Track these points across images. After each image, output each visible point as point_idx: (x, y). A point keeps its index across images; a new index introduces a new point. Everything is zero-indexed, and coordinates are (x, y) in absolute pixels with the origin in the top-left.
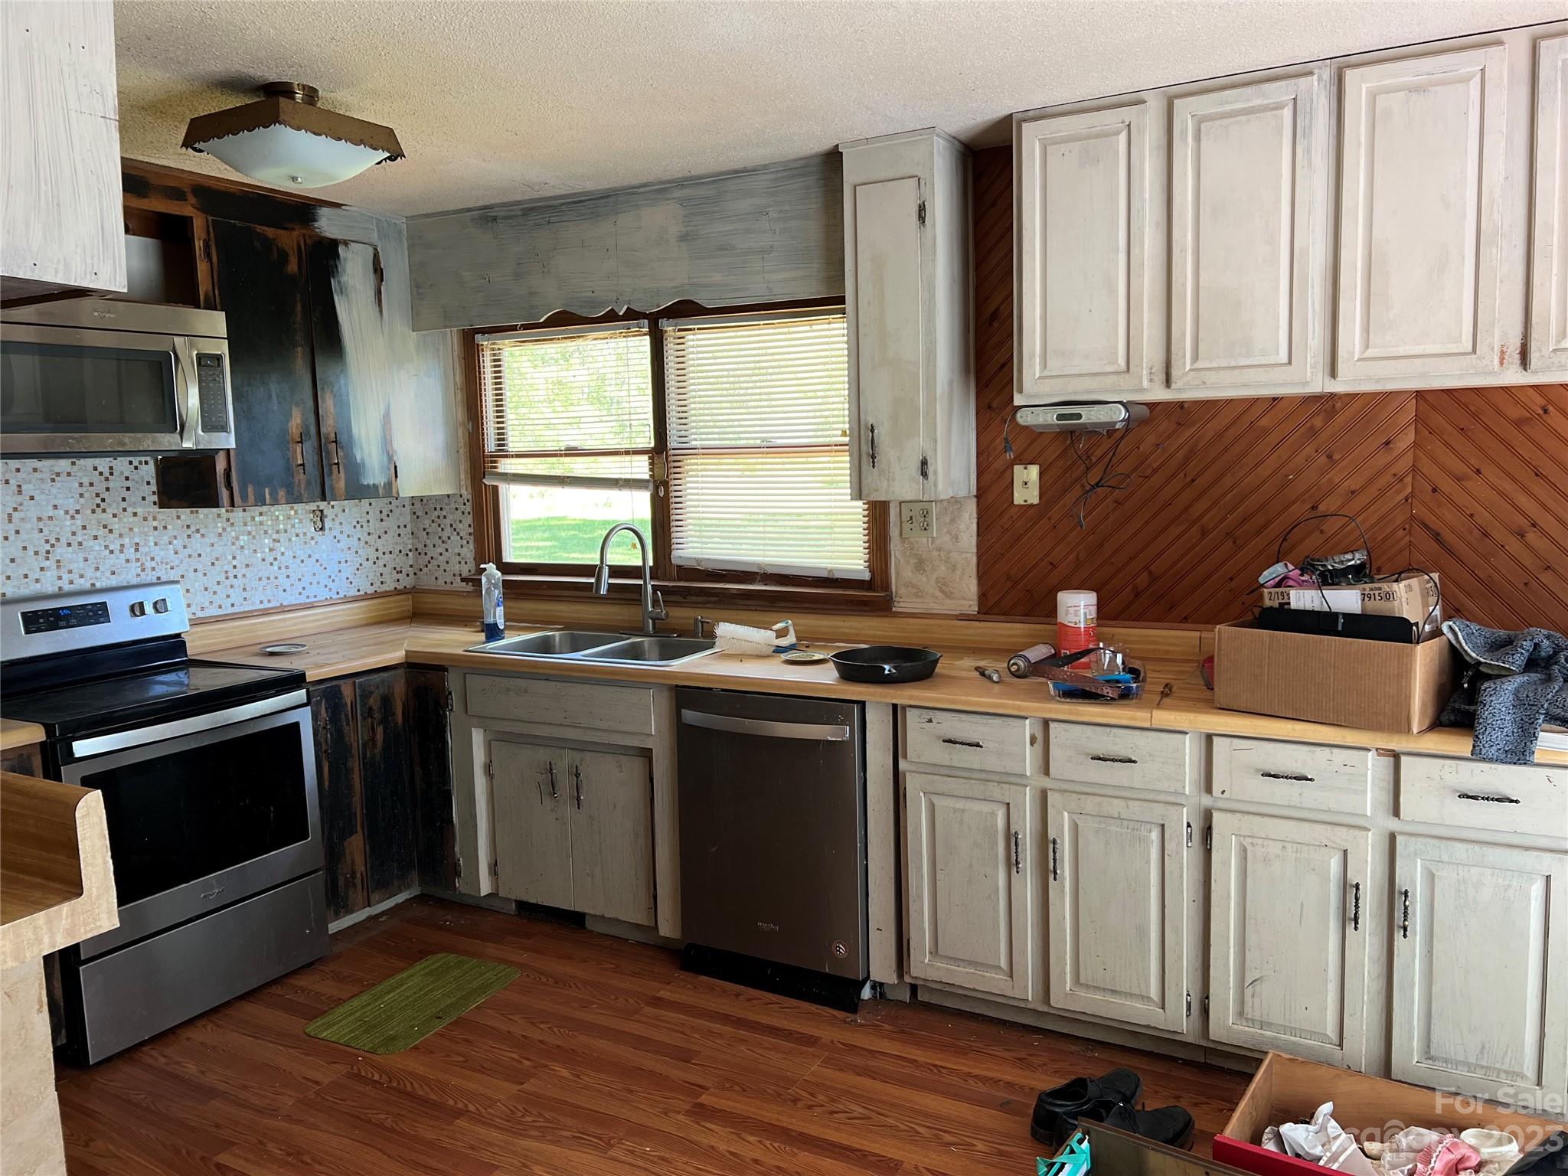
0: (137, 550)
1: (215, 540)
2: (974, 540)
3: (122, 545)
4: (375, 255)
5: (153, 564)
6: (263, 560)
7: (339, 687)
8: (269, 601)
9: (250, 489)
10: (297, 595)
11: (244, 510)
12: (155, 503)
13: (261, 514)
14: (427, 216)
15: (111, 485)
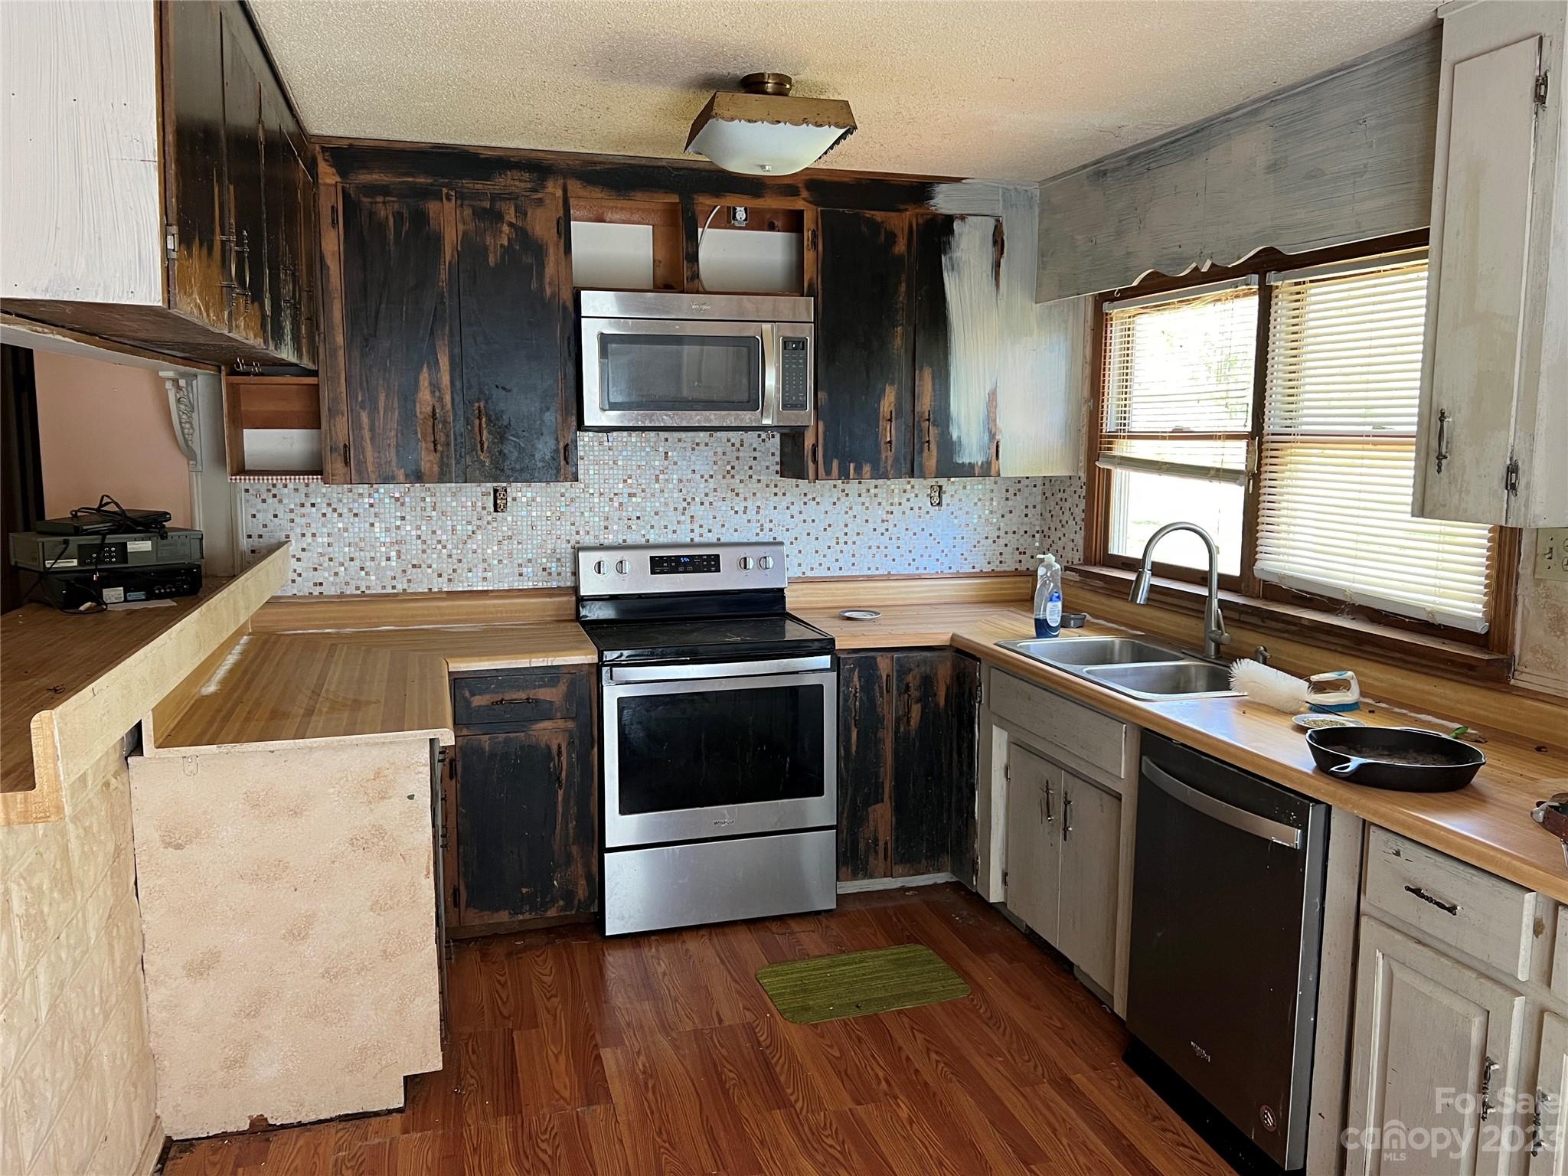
0: (758, 512)
1: (830, 508)
3: (746, 507)
4: (996, 227)
5: (771, 525)
6: (875, 530)
7: (874, 658)
8: (877, 569)
9: (835, 464)
10: (907, 566)
11: (860, 483)
12: (777, 472)
13: (876, 487)
14: (1054, 178)
15: (741, 454)
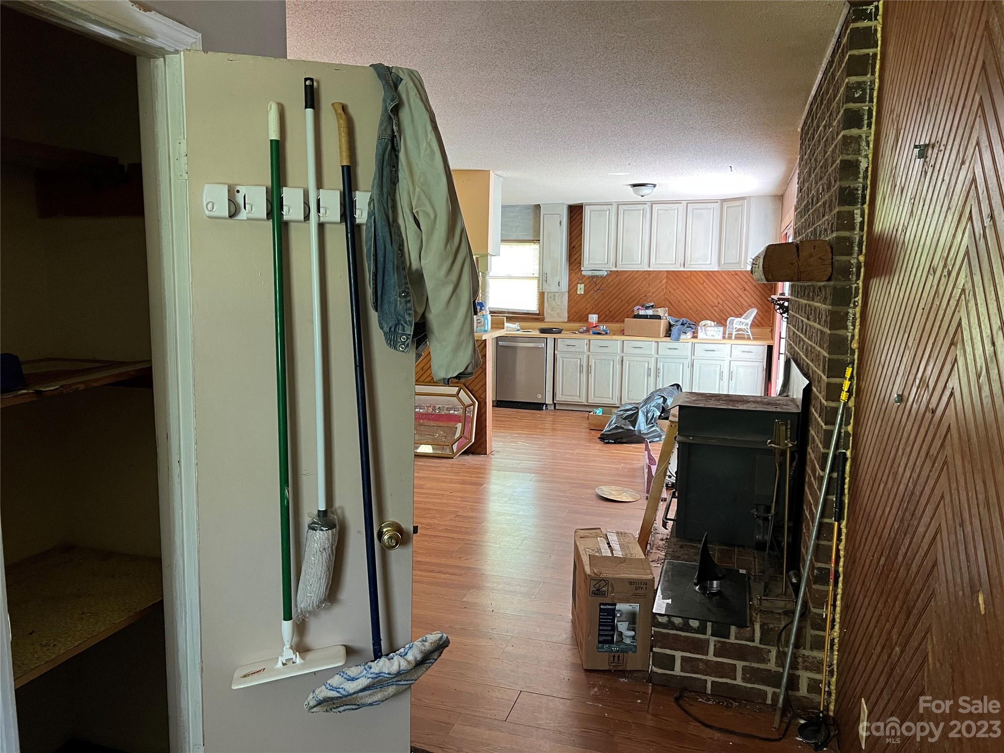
2: (567, 303)
